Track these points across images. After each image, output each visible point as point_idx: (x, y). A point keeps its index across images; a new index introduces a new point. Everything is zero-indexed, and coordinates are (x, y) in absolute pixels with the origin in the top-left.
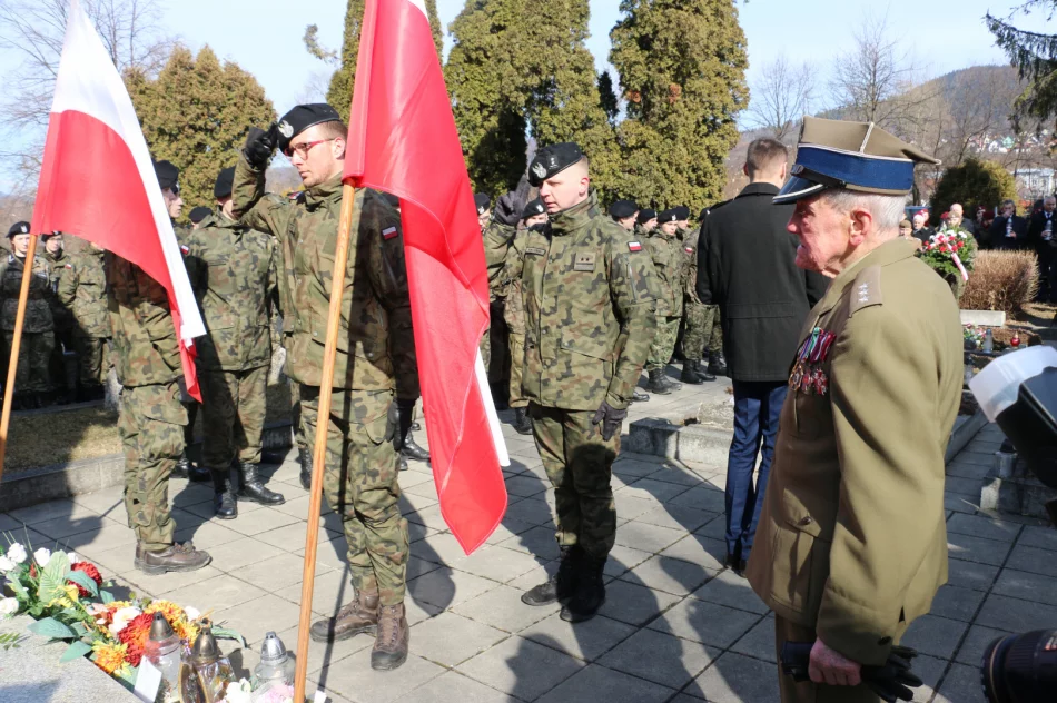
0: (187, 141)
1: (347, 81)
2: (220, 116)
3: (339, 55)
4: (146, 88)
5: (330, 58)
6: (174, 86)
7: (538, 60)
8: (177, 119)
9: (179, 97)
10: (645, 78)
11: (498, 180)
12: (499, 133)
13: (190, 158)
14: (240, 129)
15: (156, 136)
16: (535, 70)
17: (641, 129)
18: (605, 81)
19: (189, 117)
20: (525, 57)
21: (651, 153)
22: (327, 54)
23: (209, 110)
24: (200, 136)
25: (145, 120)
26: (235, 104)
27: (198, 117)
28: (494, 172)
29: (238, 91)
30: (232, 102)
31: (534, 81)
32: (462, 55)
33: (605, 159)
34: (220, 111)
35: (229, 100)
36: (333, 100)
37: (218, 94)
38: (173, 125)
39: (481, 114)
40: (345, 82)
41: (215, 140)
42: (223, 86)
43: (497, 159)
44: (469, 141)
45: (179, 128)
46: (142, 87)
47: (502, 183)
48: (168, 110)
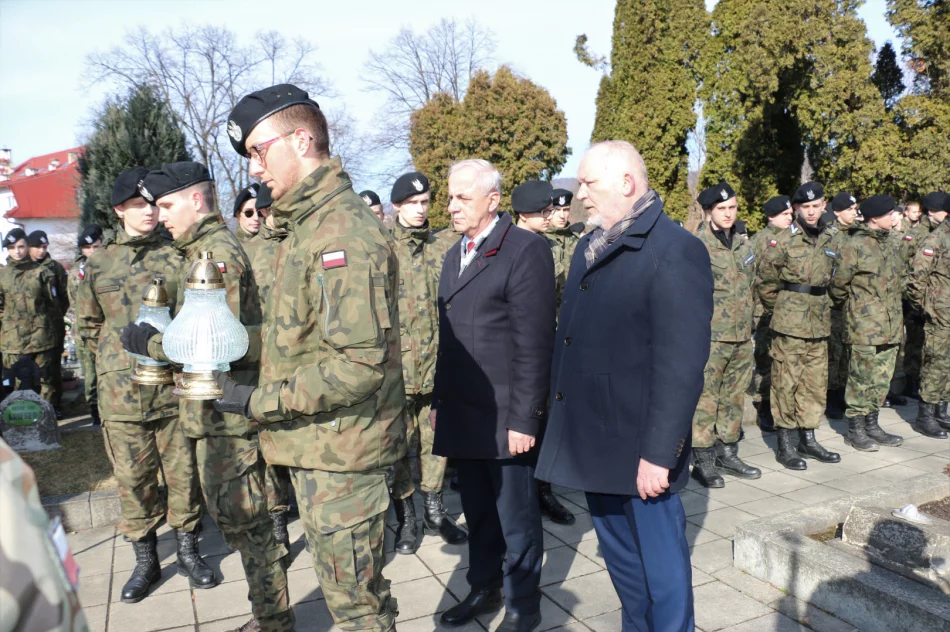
0: (484, 153)
1: (616, 86)
2: (512, 129)
3: (608, 60)
4: (453, 109)
5: (600, 65)
6: (472, 104)
7: (790, 37)
8: (474, 133)
9: (476, 114)
10: (930, 41)
11: (765, 176)
12: (765, 124)
14: (531, 139)
15: (458, 150)
16: (789, 48)
17: (927, 103)
18: (887, 53)
19: (485, 131)
20: (775, 35)
21: (939, 131)
22: (596, 61)
23: (502, 123)
24: (495, 148)
25: (449, 137)
26: (527, 117)
27: (493, 131)
28: (760, 166)
29: (530, 103)
30: (523, 115)
31: (788, 61)
32: (722, 44)
33: (879, 143)
34: (513, 124)
35: (522, 113)
36: (601, 104)
37: (510, 108)
38: (470, 139)
39: (743, 105)
40: (613, 85)
41: (509, 150)
42: (516, 101)
43: (762, 152)
44: (731, 135)
45: (476, 142)
46: (449, 108)
47: (769, 178)
48: (468, 126)
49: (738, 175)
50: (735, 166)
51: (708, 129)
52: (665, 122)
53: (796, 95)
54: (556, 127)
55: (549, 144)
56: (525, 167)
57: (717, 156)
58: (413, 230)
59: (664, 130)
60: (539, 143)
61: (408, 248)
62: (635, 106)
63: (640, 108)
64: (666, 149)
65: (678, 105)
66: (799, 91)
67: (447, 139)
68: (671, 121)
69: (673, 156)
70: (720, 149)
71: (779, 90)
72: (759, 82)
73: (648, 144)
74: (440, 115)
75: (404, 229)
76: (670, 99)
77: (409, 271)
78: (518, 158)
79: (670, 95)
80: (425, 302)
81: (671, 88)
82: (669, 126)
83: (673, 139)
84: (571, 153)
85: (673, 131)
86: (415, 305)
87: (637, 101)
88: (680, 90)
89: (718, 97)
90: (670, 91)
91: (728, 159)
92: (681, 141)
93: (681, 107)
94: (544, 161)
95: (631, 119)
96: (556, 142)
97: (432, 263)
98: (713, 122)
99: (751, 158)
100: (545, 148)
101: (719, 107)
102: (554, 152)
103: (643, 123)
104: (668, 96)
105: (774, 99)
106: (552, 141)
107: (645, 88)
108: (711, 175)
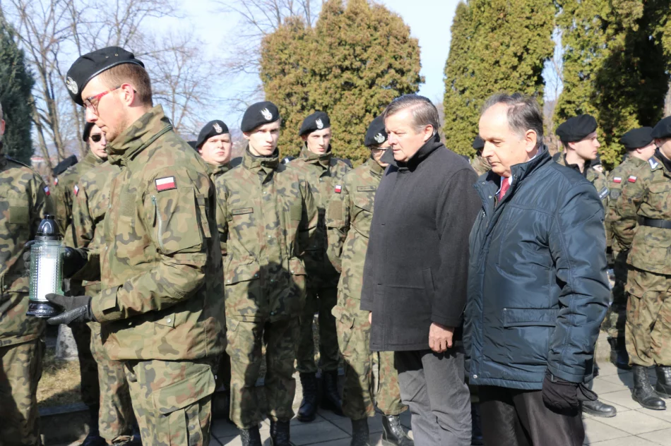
0: (335, 81)
1: (472, 13)
2: (365, 56)
4: (305, 34)
6: (324, 30)
8: (326, 60)
9: (329, 40)
13: (337, 96)
14: (384, 67)
15: (309, 77)
19: (337, 58)
23: (354, 50)
24: (347, 75)
25: (301, 63)
27: (345, 58)
29: (383, 30)
30: (376, 42)
34: (366, 51)
35: (375, 40)
36: (456, 31)
37: (363, 35)
38: (322, 66)
39: (604, 32)
40: (469, 12)
41: (361, 78)
42: (369, 27)
43: (622, 82)
44: (590, 64)
45: (328, 69)
46: (300, 33)
47: (629, 109)
48: (319, 52)
49: (596, 105)
50: (593, 96)
51: (567, 58)
52: (522, 50)
53: (661, 22)
54: (410, 55)
55: (402, 72)
56: (377, 96)
57: (574, 85)
58: (263, 159)
59: (520, 59)
60: (392, 71)
61: (258, 176)
62: (491, 34)
63: (496, 36)
64: (522, 79)
65: (535, 34)
66: (665, 17)
67: (298, 65)
68: (527, 50)
69: (528, 86)
70: (578, 78)
71: (643, 17)
72: (622, 9)
73: (503, 73)
74: (291, 41)
75: (254, 158)
76: (527, 27)
77: (258, 200)
78: (370, 87)
79: (528, 22)
80: (275, 231)
81: (529, 15)
82: (525, 55)
83: (529, 68)
84: (424, 82)
85: (530, 60)
86: (264, 233)
87: (493, 29)
88: (538, 18)
89: (578, 24)
90: (528, 18)
91: (587, 88)
92: (537, 70)
93: (539, 35)
94: (396, 89)
95: (487, 47)
96: (409, 71)
97: (282, 192)
98: (571, 51)
99: (610, 88)
100: (398, 76)
101: (579, 36)
102: (407, 80)
103: (499, 52)
104: (525, 24)
105: (637, 26)
106: (405, 69)
107: (502, 16)
108: (568, 106)
